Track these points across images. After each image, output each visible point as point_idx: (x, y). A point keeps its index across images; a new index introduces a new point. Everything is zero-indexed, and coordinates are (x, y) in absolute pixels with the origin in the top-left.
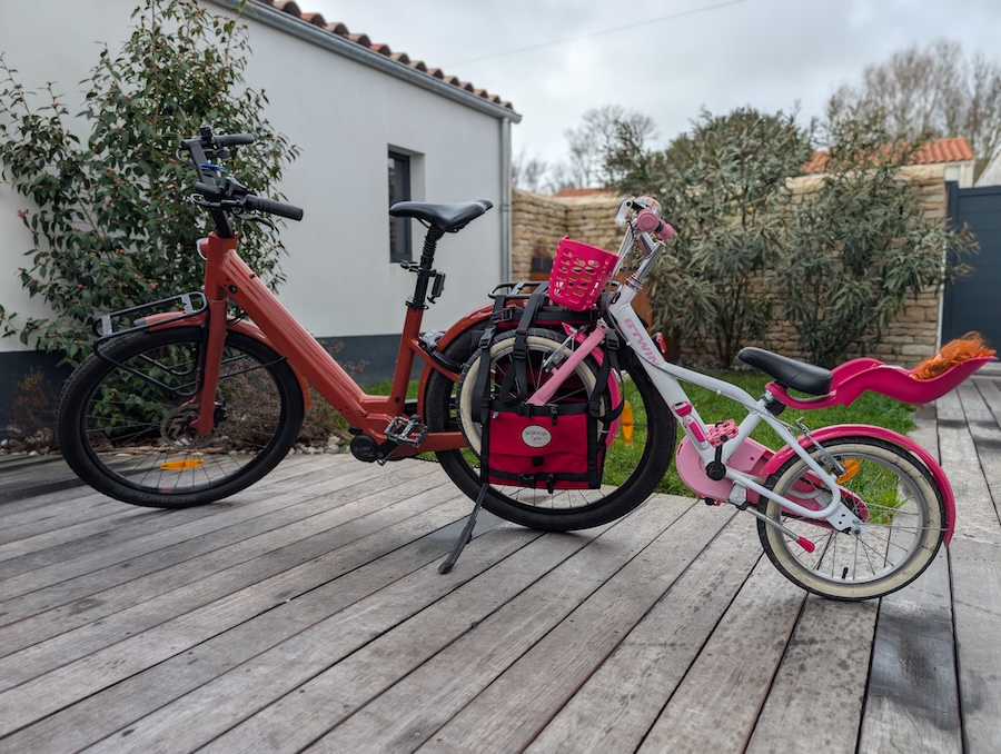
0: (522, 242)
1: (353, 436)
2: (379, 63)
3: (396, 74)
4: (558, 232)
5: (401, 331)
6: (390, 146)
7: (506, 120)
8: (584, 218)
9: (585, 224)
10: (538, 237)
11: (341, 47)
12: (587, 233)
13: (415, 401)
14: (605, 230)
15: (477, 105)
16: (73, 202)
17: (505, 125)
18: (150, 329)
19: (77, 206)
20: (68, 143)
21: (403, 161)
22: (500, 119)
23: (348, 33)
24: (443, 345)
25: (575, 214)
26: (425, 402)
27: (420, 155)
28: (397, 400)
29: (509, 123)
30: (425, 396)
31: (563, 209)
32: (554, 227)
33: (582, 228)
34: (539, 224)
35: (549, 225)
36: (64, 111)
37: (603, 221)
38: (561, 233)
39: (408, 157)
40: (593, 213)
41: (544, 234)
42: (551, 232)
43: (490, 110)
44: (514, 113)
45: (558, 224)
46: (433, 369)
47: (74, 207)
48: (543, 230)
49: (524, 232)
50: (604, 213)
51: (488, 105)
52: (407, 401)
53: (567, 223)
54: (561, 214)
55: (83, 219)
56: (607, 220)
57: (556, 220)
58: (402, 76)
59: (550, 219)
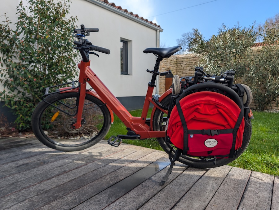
0: (163, 68)
1: (128, 131)
2: (118, 12)
3: (123, 15)
4: (174, 66)
5: (145, 95)
6: (121, 38)
7: (158, 31)
8: (182, 61)
9: (183, 63)
10: (168, 67)
11: (105, 6)
12: (183, 66)
13: (150, 119)
14: (189, 65)
15: (149, 26)
16: (13, 53)
17: (158, 32)
18: (61, 92)
19: (14, 54)
20: (12, 33)
21: (126, 43)
22: (156, 30)
23: (108, 2)
24: (161, 100)
25: (180, 60)
26: (153, 119)
27: (131, 41)
28: (143, 119)
29: (159, 32)
30: (154, 117)
31: (176, 58)
32: (173, 64)
33: (181, 64)
34: (168, 63)
35: (172, 63)
36: (10, 23)
37: (188, 62)
38: (175, 66)
39: (127, 42)
40: (185, 60)
41: (170, 66)
42: (172, 65)
43: (153, 28)
44: (161, 29)
45: (174, 63)
46: (157, 108)
47: (13, 54)
48: (169, 65)
49: (164, 65)
50: (188, 60)
51: (152, 26)
52: (147, 119)
53: (177, 63)
54: (175, 60)
55: (16, 58)
56: (190, 62)
57: (174, 62)
58: (125, 16)
59: (172, 62)
